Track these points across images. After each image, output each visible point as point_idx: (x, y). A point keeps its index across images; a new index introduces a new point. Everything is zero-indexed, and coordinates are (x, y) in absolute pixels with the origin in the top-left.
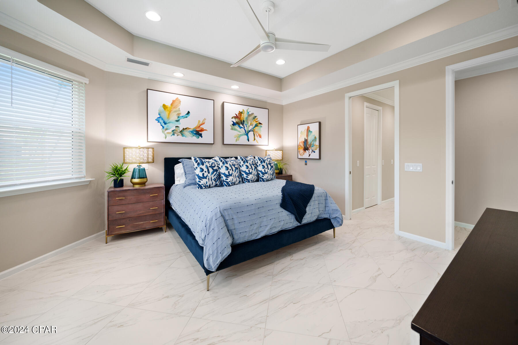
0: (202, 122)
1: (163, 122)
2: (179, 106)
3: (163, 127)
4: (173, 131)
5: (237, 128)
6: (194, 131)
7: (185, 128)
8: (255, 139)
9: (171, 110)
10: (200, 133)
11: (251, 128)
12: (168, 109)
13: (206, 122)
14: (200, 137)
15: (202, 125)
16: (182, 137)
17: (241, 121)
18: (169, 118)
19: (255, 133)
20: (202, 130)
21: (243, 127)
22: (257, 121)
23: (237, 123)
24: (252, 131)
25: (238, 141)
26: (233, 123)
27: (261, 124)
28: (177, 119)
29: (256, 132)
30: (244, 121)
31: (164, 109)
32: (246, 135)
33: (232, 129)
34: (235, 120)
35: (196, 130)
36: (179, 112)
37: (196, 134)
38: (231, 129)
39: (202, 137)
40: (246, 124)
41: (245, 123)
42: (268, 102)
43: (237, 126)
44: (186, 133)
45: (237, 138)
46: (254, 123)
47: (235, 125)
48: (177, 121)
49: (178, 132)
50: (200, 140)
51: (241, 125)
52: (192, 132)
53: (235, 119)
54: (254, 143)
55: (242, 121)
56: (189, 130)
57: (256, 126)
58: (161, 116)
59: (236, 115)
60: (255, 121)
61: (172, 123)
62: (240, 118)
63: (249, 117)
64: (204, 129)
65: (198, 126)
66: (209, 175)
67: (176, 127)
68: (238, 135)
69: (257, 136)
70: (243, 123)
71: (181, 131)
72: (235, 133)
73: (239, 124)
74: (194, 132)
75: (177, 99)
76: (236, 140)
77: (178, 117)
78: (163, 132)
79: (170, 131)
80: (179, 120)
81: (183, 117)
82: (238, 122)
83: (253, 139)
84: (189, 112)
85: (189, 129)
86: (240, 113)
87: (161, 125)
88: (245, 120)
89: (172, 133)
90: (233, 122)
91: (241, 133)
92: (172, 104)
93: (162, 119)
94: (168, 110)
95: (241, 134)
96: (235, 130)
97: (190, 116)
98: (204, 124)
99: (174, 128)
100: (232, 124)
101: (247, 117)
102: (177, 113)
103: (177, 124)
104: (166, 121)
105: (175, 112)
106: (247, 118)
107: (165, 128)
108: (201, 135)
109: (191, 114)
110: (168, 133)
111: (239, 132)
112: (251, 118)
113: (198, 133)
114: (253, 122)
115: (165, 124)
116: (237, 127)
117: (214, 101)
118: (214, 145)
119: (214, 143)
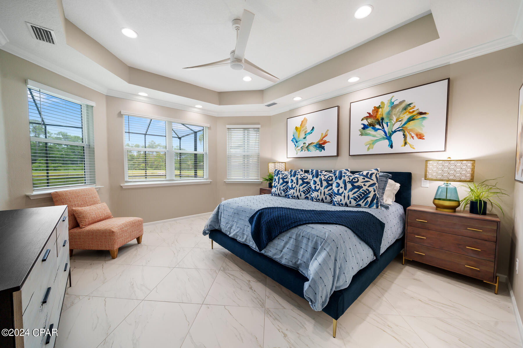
0: (325, 134)
1: (295, 141)
2: (306, 125)
3: (295, 145)
4: (301, 147)
5: (369, 132)
6: (317, 144)
7: (310, 143)
8: (406, 143)
9: (301, 130)
10: (323, 146)
11: (398, 125)
12: (299, 129)
13: (329, 133)
14: (323, 150)
15: (324, 137)
16: (308, 152)
17: (378, 120)
18: (299, 137)
19: (406, 133)
20: (325, 142)
21: (380, 128)
22: (414, 111)
23: (372, 125)
24: (399, 131)
25: (371, 150)
26: (362, 126)
27: (425, 113)
28: (304, 137)
29: (410, 131)
30: (383, 119)
31: (296, 130)
32: (387, 139)
33: (362, 135)
34: (366, 122)
35: (319, 144)
36: (306, 130)
37: (319, 147)
38: (360, 135)
39: (324, 150)
40: (387, 123)
41: (386, 120)
42: (451, 63)
43: (370, 128)
44: (311, 148)
45: (369, 145)
46: (406, 117)
47: (367, 128)
48: (304, 138)
49: (305, 148)
50: (323, 153)
51: (377, 126)
52: (315, 146)
53: (367, 119)
54: (407, 149)
55: (380, 119)
56: (313, 145)
57: (411, 119)
58: (295, 136)
59: (369, 114)
60: (407, 113)
61: (301, 141)
62: (376, 117)
63: (394, 110)
64: (327, 141)
65: (321, 139)
66: (279, 185)
67: (304, 143)
68: (372, 140)
69: (413, 137)
70: (380, 122)
71: (307, 147)
72: (367, 139)
73: (373, 126)
74: (318, 146)
75: (305, 119)
76: (369, 149)
77: (305, 134)
78: (295, 149)
79: (299, 148)
80: (306, 137)
81: (309, 134)
82: (371, 122)
83: (403, 143)
84: (313, 128)
85: (313, 143)
86: (375, 110)
87: (294, 144)
88: (384, 116)
89: (301, 149)
90: (363, 124)
91: (377, 137)
92: (301, 125)
93: (295, 139)
94: (298, 131)
95: (377, 140)
96: (367, 134)
97: (314, 131)
98: (326, 135)
99: (302, 145)
100: (362, 128)
101: (389, 111)
102: (305, 131)
103: (304, 141)
104: (298, 140)
105: (303, 130)
106: (389, 114)
107: (297, 146)
108: (323, 148)
109: (315, 129)
110: (298, 150)
111: (374, 136)
112: (399, 109)
113: (321, 146)
114: (403, 116)
115: (297, 142)
116: (370, 130)
117: (338, 107)
118: (339, 157)
119: (338, 155)
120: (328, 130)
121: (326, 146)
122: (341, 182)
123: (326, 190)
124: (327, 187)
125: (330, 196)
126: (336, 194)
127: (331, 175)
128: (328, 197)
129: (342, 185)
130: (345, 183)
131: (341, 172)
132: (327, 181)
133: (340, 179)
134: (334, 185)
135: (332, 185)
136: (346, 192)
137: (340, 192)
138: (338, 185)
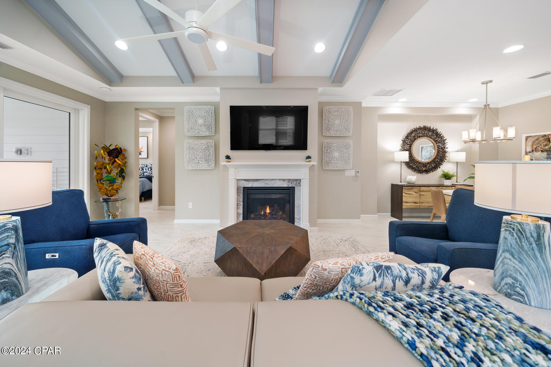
117: (147, 137)
118: (148, 159)
119: (148, 158)
120: (143, 146)
121: (141, 153)
122: (147, 168)
123: (141, 171)
124: (142, 170)
125: (143, 173)
126: (145, 172)
127: (143, 166)
128: (142, 174)
129: (147, 169)
130: (148, 168)
131: (147, 165)
132: (142, 168)
133: (147, 167)
134: (145, 169)
135: (144, 169)
136: (149, 171)
137: (147, 171)
138: (146, 169)
